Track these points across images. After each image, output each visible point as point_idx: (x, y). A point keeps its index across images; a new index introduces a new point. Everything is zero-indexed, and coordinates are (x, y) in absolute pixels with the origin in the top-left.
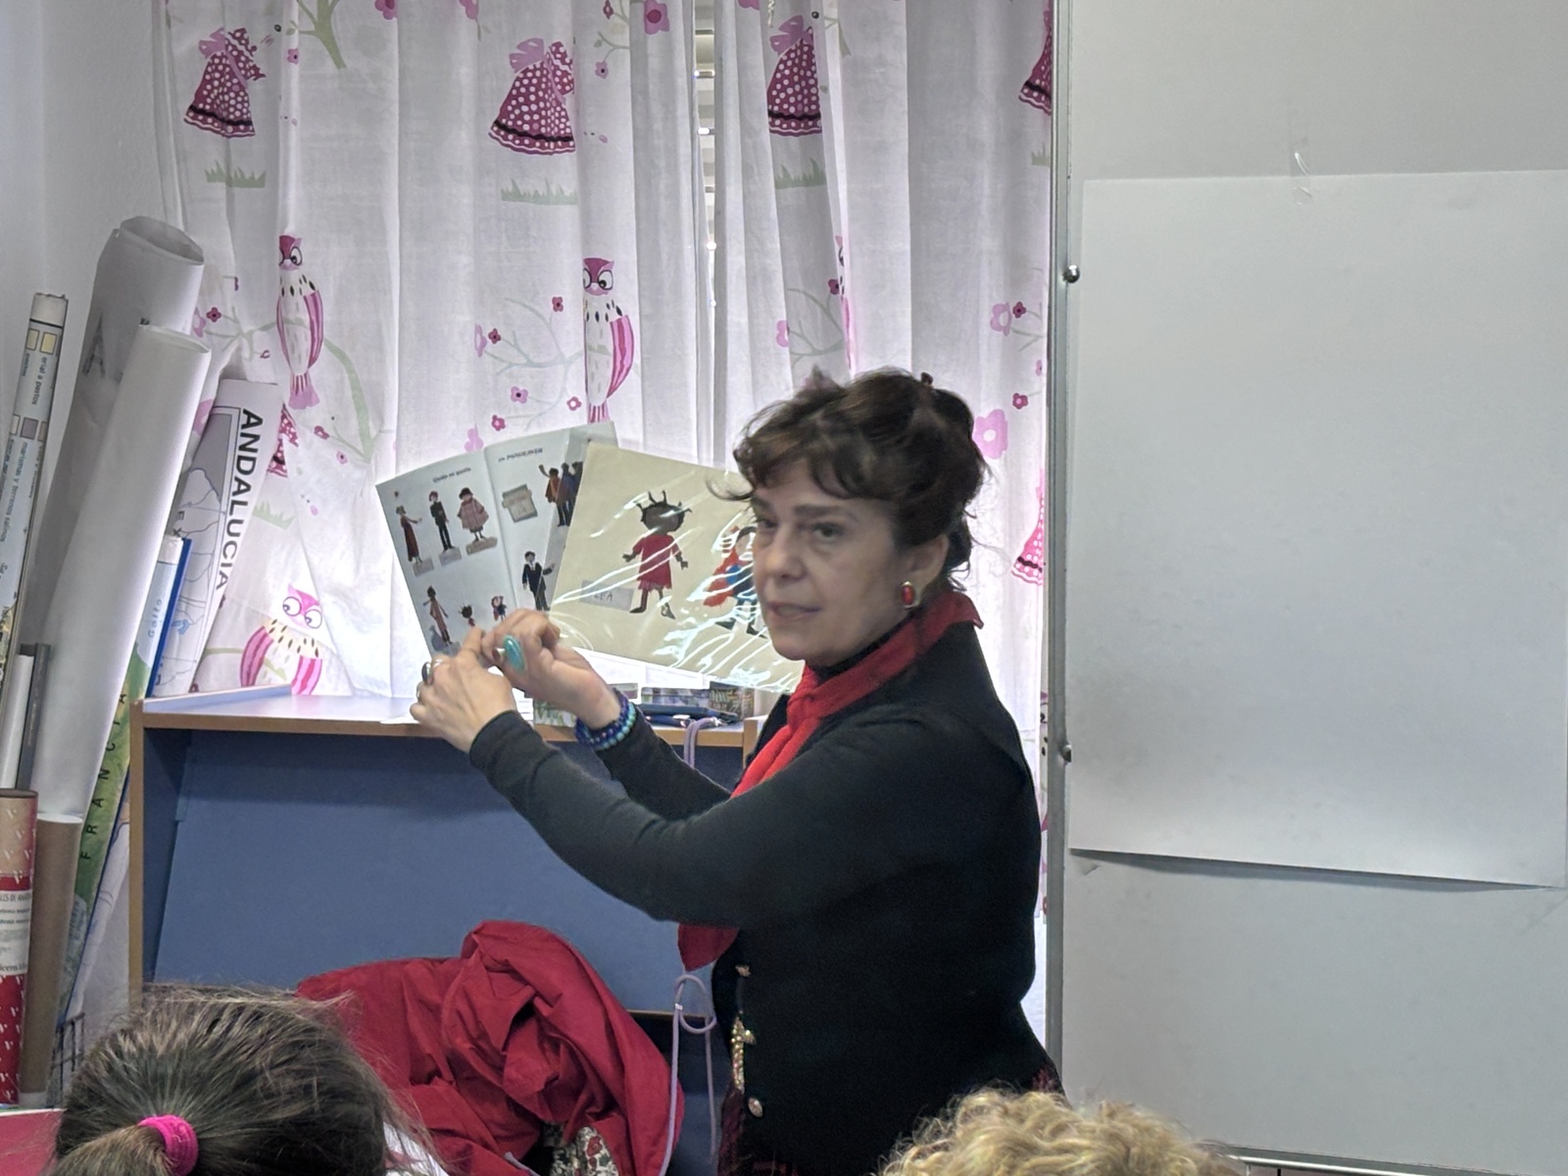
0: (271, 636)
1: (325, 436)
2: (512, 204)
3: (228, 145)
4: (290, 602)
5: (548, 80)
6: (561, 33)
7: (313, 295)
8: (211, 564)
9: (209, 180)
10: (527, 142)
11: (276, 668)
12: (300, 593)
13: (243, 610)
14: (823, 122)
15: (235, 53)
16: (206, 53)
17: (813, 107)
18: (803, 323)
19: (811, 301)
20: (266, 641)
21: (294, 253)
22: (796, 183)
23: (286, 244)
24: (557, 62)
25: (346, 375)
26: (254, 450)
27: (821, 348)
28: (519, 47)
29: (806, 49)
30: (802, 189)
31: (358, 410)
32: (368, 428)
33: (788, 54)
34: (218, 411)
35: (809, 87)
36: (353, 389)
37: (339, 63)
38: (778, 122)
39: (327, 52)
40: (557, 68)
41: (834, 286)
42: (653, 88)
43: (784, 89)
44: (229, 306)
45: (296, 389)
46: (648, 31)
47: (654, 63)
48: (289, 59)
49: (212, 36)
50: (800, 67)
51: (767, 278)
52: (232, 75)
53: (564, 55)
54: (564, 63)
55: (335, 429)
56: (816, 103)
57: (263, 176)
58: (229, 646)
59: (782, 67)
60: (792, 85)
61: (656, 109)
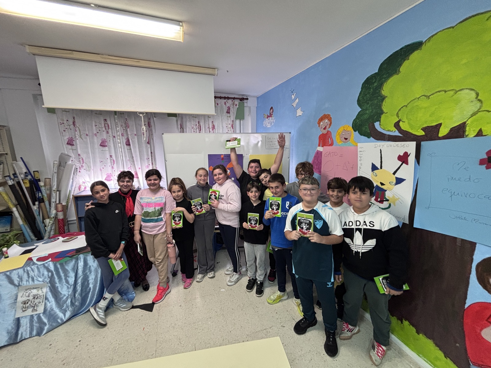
0: (81, 185)
1: (85, 170)
2: (102, 151)
3: (71, 147)
4: (82, 182)
7: (82, 159)
8: (75, 181)
10: (103, 146)
11: (82, 188)
12: (84, 182)
13: (78, 184)
15: (71, 139)
16: (68, 139)
21: (80, 155)
22: (128, 149)
25: (87, 165)
26: (77, 171)
28: (101, 139)
29: (128, 140)
32: (89, 169)
39: (81, 139)
41: (133, 157)
43: (127, 143)
44: (74, 160)
45: (81, 166)
46: (114, 138)
48: (77, 139)
51: (127, 156)
54: (106, 140)
56: (130, 144)
57: (76, 149)
58: (77, 187)
61: (115, 143)
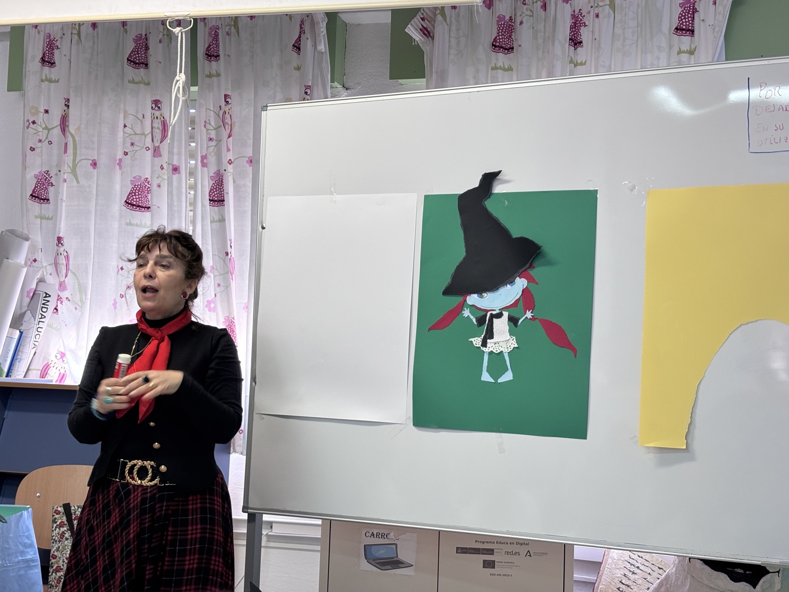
0: (51, 365)
1: (69, 300)
2: (129, 227)
3: (41, 206)
4: (57, 355)
5: (143, 189)
6: (148, 176)
7: (67, 255)
8: (30, 340)
9: (36, 218)
10: (134, 207)
11: (51, 375)
12: (61, 352)
13: (42, 357)
14: (225, 203)
15: (45, 178)
16: (36, 178)
17: (222, 198)
18: (217, 265)
19: (220, 259)
20: (49, 367)
21: (62, 242)
22: (216, 222)
23: (59, 239)
24: (146, 184)
25: (76, 281)
26: (48, 305)
27: (222, 273)
28: (133, 178)
29: (221, 180)
30: (218, 223)
31: (80, 292)
32: (83, 298)
33: (215, 181)
34: (36, 292)
35: (221, 191)
36: (78, 285)
37: (78, 182)
38: (211, 202)
39: (74, 179)
40: (146, 186)
41: (227, 254)
42: (174, 192)
43: (214, 192)
44: (40, 258)
45: (60, 285)
46: (173, 174)
47: (175, 184)
48: (64, 182)
49: (39, 173)
50: (219, 186)
52: (44, 184)
53: (149, 182)
54: (148, 184)
55: (72, 298)
56: (223, 196)
57: (52, 217)
58: (37, 368)
59: (213, 185)
60: (216, 191)
61: (175, 199)
